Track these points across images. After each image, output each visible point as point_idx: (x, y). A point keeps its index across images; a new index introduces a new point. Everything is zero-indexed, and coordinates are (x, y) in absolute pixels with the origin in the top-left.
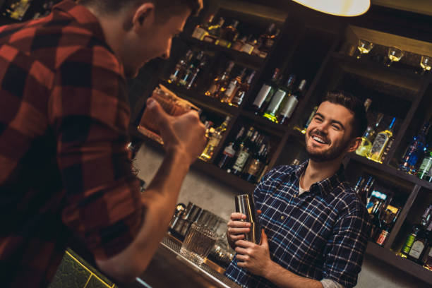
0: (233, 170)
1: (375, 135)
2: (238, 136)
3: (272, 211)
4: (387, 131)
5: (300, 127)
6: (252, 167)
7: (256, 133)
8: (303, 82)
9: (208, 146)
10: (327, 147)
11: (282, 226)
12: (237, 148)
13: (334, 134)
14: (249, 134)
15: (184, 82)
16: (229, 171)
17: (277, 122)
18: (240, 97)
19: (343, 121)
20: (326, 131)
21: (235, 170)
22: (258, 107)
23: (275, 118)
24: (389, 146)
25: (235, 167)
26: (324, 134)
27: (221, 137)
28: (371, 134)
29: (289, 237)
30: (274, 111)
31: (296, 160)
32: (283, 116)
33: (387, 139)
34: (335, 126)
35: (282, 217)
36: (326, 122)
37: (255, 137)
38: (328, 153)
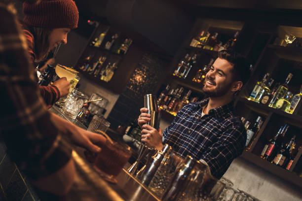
3: (183, 128)
4: (300, 94)
5: (247, 96)
10: (215, 87)
11: (189, 138)
13: (218, 78)
15: (183, 74)
19: (224, 70)
20: (213, 77)
26: (212, 79)
28: (291, 96)
29: (192, 143)
33: (300, 99)
34: (220, 74)
35: (189, 132)
36: (215, 71)
38: (216, 91)
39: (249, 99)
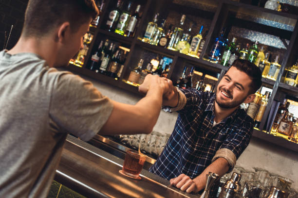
0: (100, 71)
1: (191, 39)
2: (99, 47)
4: (198, 35)
5: (141, 37)
6: (113, 67)
7: (112, 44)
8: (139, 7)
9: (79, 55)
12: (100, 55)
14: (106, 44)
16: (97, 71)
17: (125, 35)
18: (96, 20)
21: (101, 70)
22: (110, 26)
23: (123, 32)
24: (202, 46)
25: (101, 69)
27: (88, 48)
28: (189, 38)
30: (122, 28)
31: (141, 60)
32: (128, 31)
33: (200, 40)
34: (238, 87)
37: (111, 47)
39: (143, 40)
